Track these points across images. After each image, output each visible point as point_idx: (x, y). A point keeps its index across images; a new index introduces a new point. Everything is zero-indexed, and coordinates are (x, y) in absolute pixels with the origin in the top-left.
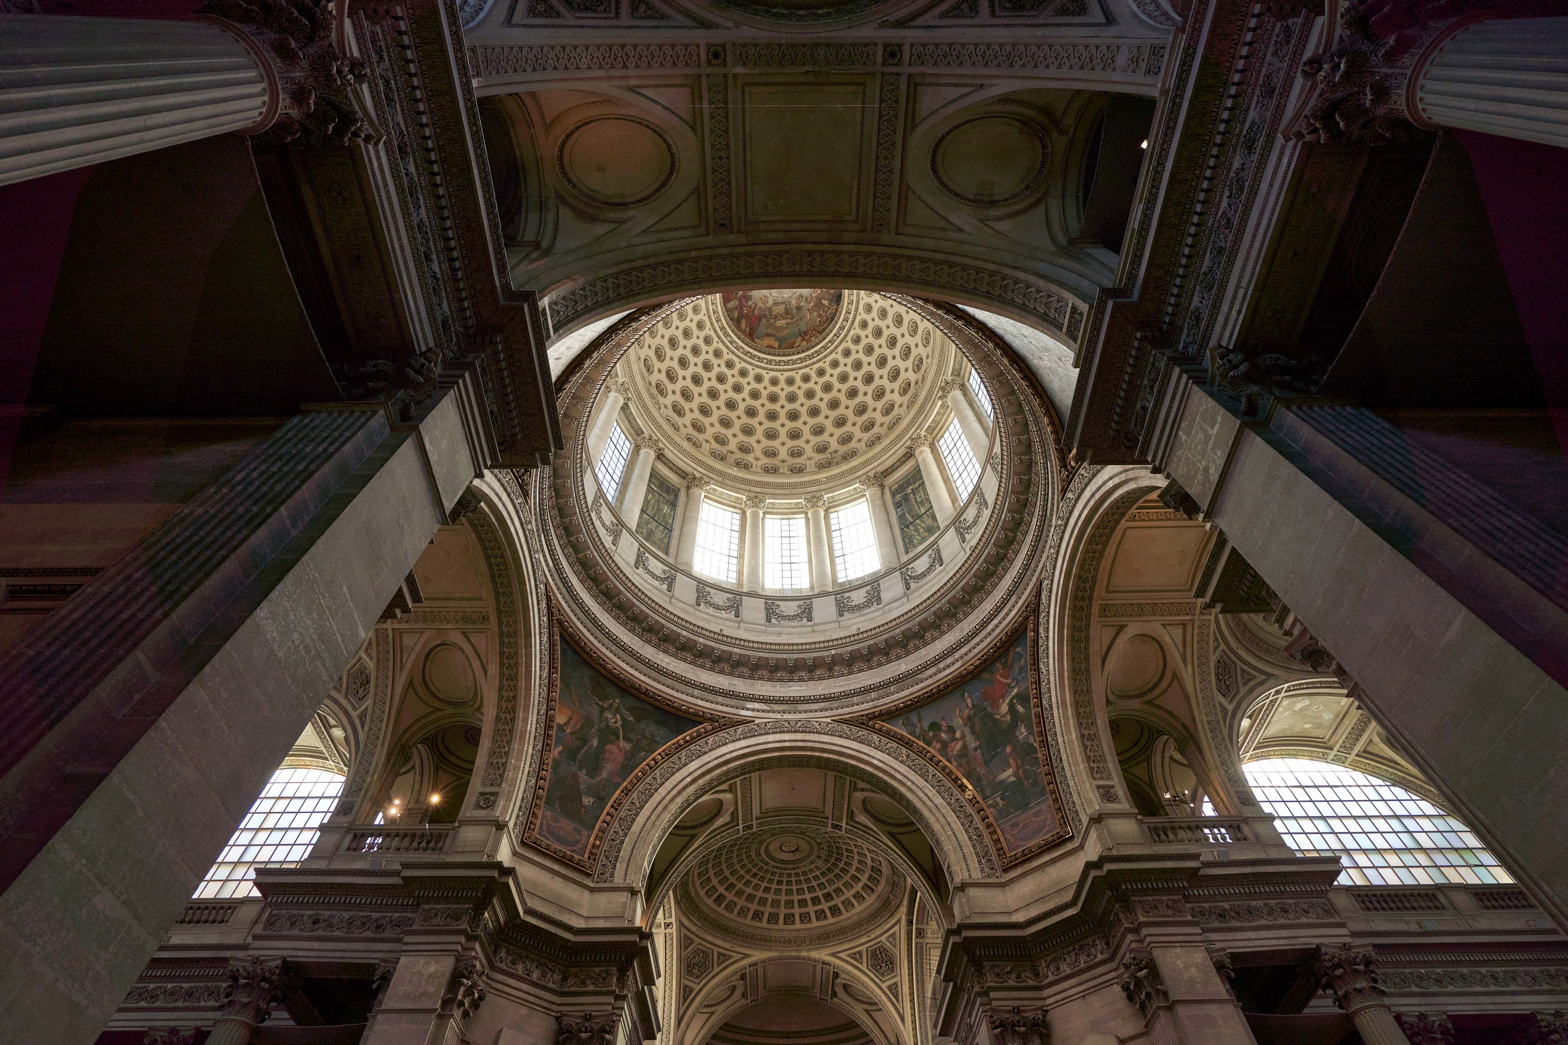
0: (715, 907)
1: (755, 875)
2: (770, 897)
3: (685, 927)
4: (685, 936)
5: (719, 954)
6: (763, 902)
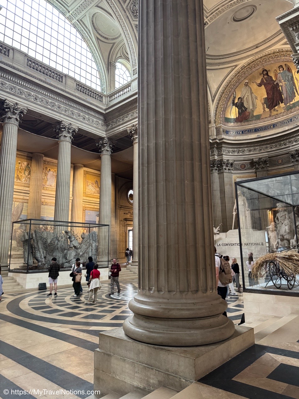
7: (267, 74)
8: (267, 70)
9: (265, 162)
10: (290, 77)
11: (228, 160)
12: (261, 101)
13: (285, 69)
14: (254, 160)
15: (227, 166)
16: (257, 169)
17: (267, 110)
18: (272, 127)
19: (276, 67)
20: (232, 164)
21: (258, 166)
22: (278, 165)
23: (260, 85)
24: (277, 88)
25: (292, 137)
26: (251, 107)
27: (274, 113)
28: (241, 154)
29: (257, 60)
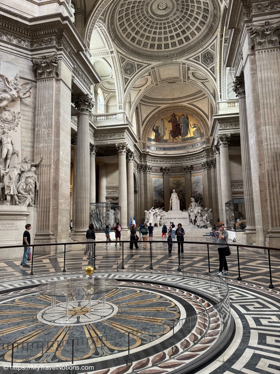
0: (131, 43)
1: (148, 26)
2: (157, 36)
3: (120, 53)
4: (121, 57)
5: (138, 65)
6: (154, 39)
7: (175, 116)
8: (176, 114)
9: (169, 170)
10: (187, 122)
11: (149, 166)
12: (168, 131)
13: (185, 117)
14: (163, 168)
15: (149, 169)
16: (164, 173)
17: (171, 138)
18: (173, 149)
19: (180, 114)
20: (151, 168)
21: (165, 171)
22: (176, 173)
23: (169, 122)
24: (178, 126)
25: (185, 158)
26: (162, 134)
27: (175, 141)
28: (155, 163)
29: (172, 107)
